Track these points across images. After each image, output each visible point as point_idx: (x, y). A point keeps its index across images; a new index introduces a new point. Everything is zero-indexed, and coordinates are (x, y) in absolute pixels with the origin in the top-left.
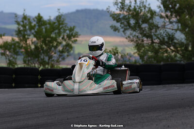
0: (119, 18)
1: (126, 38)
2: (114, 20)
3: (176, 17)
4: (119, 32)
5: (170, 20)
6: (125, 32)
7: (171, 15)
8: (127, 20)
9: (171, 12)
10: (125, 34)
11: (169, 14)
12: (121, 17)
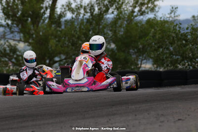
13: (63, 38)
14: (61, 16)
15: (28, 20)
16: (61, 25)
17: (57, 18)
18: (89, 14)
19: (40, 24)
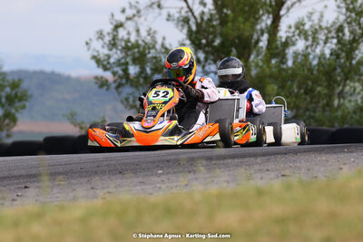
0: (109, 63)
1: (122, 102)
2: (98, 66)
3: (215, 62)
4: (108, 89)
5: (203, 67)
6: (120, 90)
7: (206, 59)
8: (124, 67)
9: (206, 52)
10: (119, 93)
11: (202, 56)
12: (112, 60)
13: (289, 83)
14: (286, 44)
15: (231, 51)
16: (287, 61)
17: (281, 48)
18: (335, 41)
19: (252, 57)
